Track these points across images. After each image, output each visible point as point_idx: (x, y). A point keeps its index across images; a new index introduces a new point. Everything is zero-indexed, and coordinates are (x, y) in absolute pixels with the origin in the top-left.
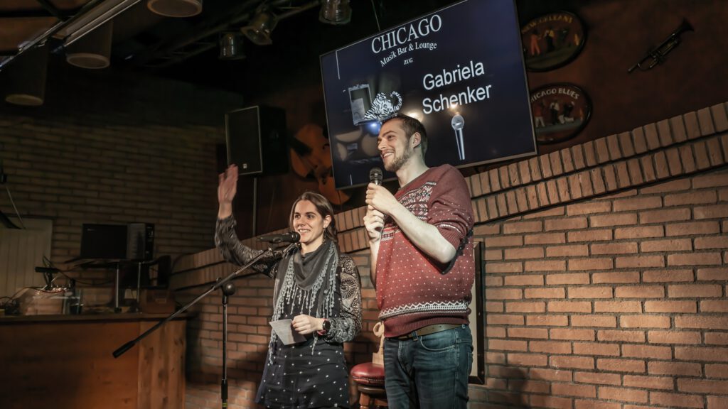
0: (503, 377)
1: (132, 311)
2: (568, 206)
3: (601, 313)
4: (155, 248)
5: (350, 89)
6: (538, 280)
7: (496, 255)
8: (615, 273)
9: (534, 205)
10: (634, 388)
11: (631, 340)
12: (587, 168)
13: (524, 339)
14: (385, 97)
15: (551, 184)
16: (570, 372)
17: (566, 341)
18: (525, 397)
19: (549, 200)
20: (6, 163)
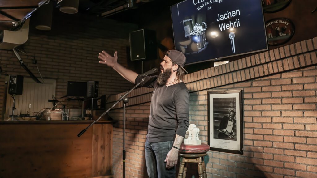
0: (252, 151)
1: (89, 119)
2: (282, 74)
3: (297, 123)
4: (99, 92)
5: (184, 21)
6: (268, 107)
7: (249, 96)
8: (304, 105)
9: (267, 73)
10: (312, 158)
11: (311, 136)
12: (291, 56)
13: (261, 134)
14: (199, 25)
15: (274, 63)
16: (283, 150)
17: (281, 136)
18: (261, 161)
19: (273, 71)
20: (36, 55)
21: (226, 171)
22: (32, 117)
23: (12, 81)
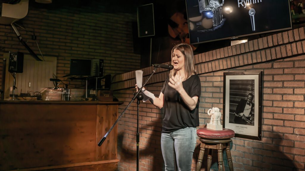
0: (271, 138)
1: (93, 100)
4: (104, 71)
6: (290, 91)
7: (269, 78)
9: (290, 54)
13: (282, 120)
15: (299, 44)
17: (303, 121)
18: (281, 148)
19: (297, 52)
20: (36, 30)
21: (242, 157)
22: (33, 96)
23: (13, 59)
